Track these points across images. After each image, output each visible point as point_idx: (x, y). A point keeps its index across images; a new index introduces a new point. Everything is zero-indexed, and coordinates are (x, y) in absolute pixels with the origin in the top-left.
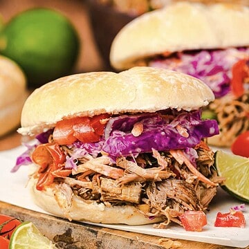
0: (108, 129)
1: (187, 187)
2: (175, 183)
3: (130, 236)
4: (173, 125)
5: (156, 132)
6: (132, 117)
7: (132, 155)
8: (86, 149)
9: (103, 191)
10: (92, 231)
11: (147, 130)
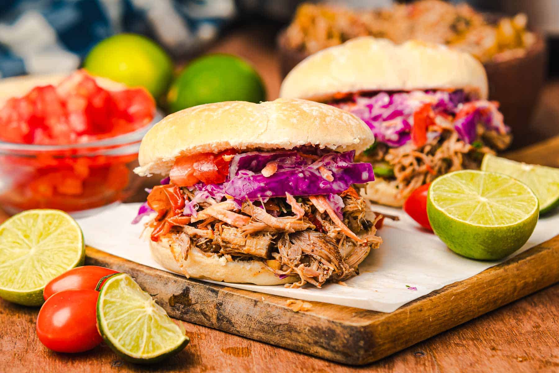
0: (233, 168)
1: (327, 242)
2: (314, 236)
3: (255, 297)
4: (315, 166)
5: (293, 173)
6: (263, 154)
7: (261, 199)
8: (209, 192)
9: (223, 242)
10: (213, 291)
11: (283, 170)
